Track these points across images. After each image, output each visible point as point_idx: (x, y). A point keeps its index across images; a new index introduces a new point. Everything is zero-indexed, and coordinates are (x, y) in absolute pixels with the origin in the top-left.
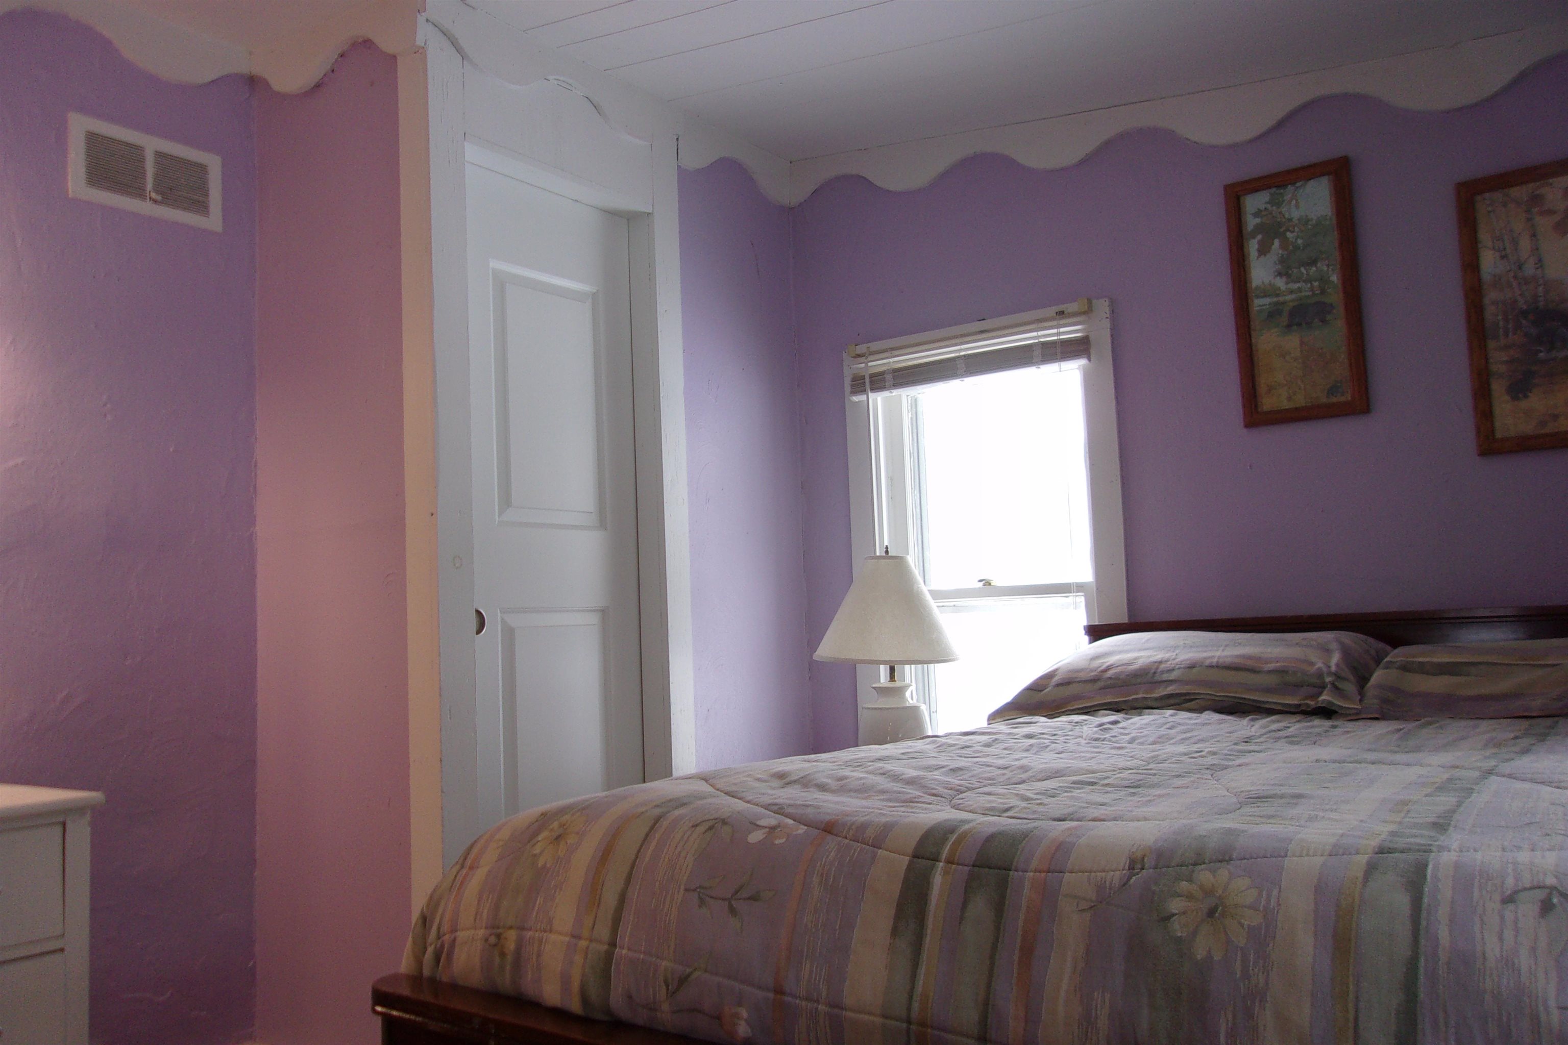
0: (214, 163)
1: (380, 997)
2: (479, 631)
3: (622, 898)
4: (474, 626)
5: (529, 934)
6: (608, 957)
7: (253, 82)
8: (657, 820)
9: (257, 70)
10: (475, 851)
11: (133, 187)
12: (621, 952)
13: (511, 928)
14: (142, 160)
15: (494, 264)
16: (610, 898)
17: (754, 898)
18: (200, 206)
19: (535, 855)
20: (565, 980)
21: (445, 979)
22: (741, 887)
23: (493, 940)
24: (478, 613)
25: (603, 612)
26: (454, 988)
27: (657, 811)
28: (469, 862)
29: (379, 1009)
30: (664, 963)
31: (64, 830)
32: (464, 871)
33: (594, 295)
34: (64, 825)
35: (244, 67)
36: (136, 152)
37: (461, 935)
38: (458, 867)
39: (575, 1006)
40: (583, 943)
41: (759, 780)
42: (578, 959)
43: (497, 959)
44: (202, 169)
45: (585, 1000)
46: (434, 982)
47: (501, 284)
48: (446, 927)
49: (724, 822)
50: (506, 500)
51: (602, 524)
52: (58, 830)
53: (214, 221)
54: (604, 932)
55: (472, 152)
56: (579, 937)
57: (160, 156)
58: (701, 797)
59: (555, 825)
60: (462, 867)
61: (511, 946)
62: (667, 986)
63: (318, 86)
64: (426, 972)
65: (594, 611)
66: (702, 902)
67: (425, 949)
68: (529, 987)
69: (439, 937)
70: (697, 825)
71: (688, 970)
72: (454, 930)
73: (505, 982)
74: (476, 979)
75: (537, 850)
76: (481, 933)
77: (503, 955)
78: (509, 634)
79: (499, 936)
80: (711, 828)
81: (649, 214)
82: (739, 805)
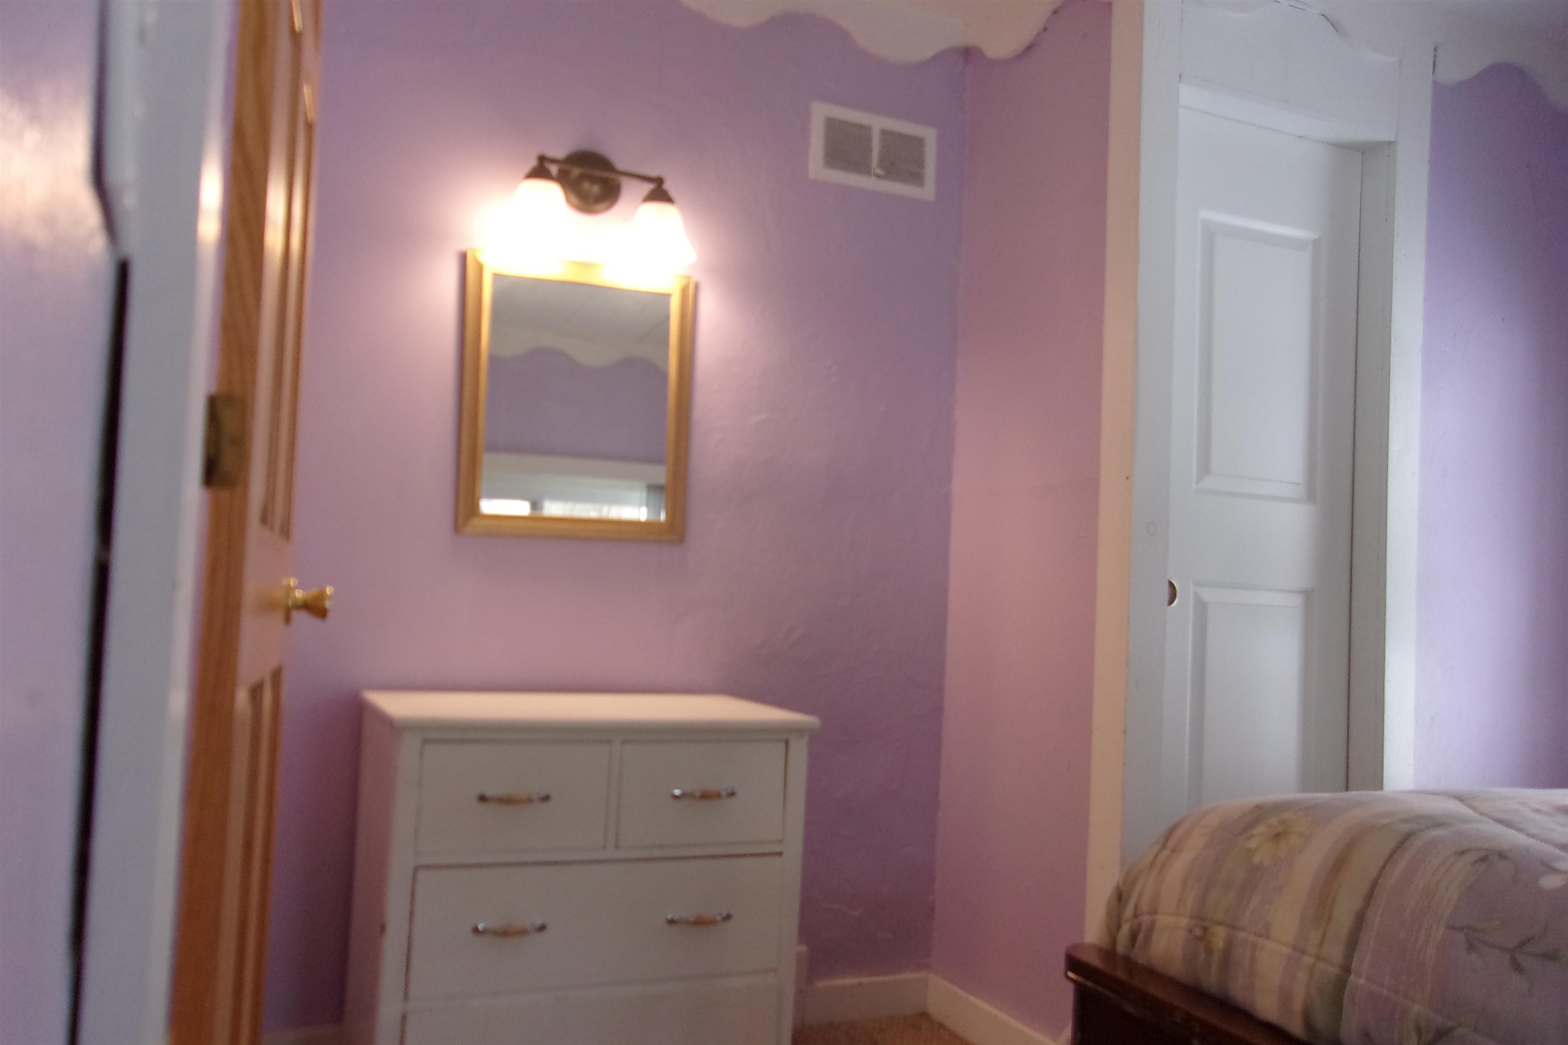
0: (929, 135)
1: (1074, 964)
2: (1171, 602)
3: (1360, 920)
4: (1166, 597)
5: (1242, 935)
6: (1341, 983)
7: (968, 53)
8: (1407, 838)
9: (971, 39)
10: (1179, 832)
11: (859, 165)
12: (1358, 980)
13: (1220, 923)
14: (869, 139)
15: (1206, 214)
16: (1344, 915)
17: (1550, 957)
18: (916, 178)
19: (1249, 850)
20: (1285, 997)
21: (1141, 961)
22: (1529, 940)
23: (1198, 932)
24: (1171, 585)
25: (1307, 594)
26: (1151, 972)
27: (1406, 827)
28: (1171, 844)
29: (1071, 975)
30: (1416, 1008)
31: (787, 748)
32: (1166, 852)
33: (1316, 243)
34: (787, 743)
35: (960, 39)
36: (865, 131)
37: (1163, 920)
38: (1157, 847)
39: (1296, 1027)
40: (1308, 960)
41: (1537, 811)
42: (1302, 976)
43: (1202, 955)
44: (918, 143)
45: (1309, 1024)
46: (1129, 962)
47: (1210, 235)
48: (1144, 907)
49: (1502, 855)
50: (1205, 467)
51: (1311, 495)
52: (781, 747)
53: (927, 192)
54: (1336, 952)
55: (1187, 95)
56: (1303, 952)
57: (885, 133)
58: (1464, 820)
59: (1274, 820)
60: (1164, 846)
61: (1219, 943)
62: (1419, 1035)
63: (1030, 47)
64: (1121, 948)
65: (1295, 592)
66: (1471, 947)
67: (1119, 927)
68: (1238, 990)
69: (1136, 916)
70: (1463, 853)
71: (1450, 1023)
72: (1154, 912)
73: (1210, 980)
74: (1176, 969)
75: (1252, 844)
76: (1184, 922)
77: (1209, 951)
78: (1202, 608)
79: (1205, 929)
80: (1483, 859)
81: (1390, 143)
82: (1521, 839)
